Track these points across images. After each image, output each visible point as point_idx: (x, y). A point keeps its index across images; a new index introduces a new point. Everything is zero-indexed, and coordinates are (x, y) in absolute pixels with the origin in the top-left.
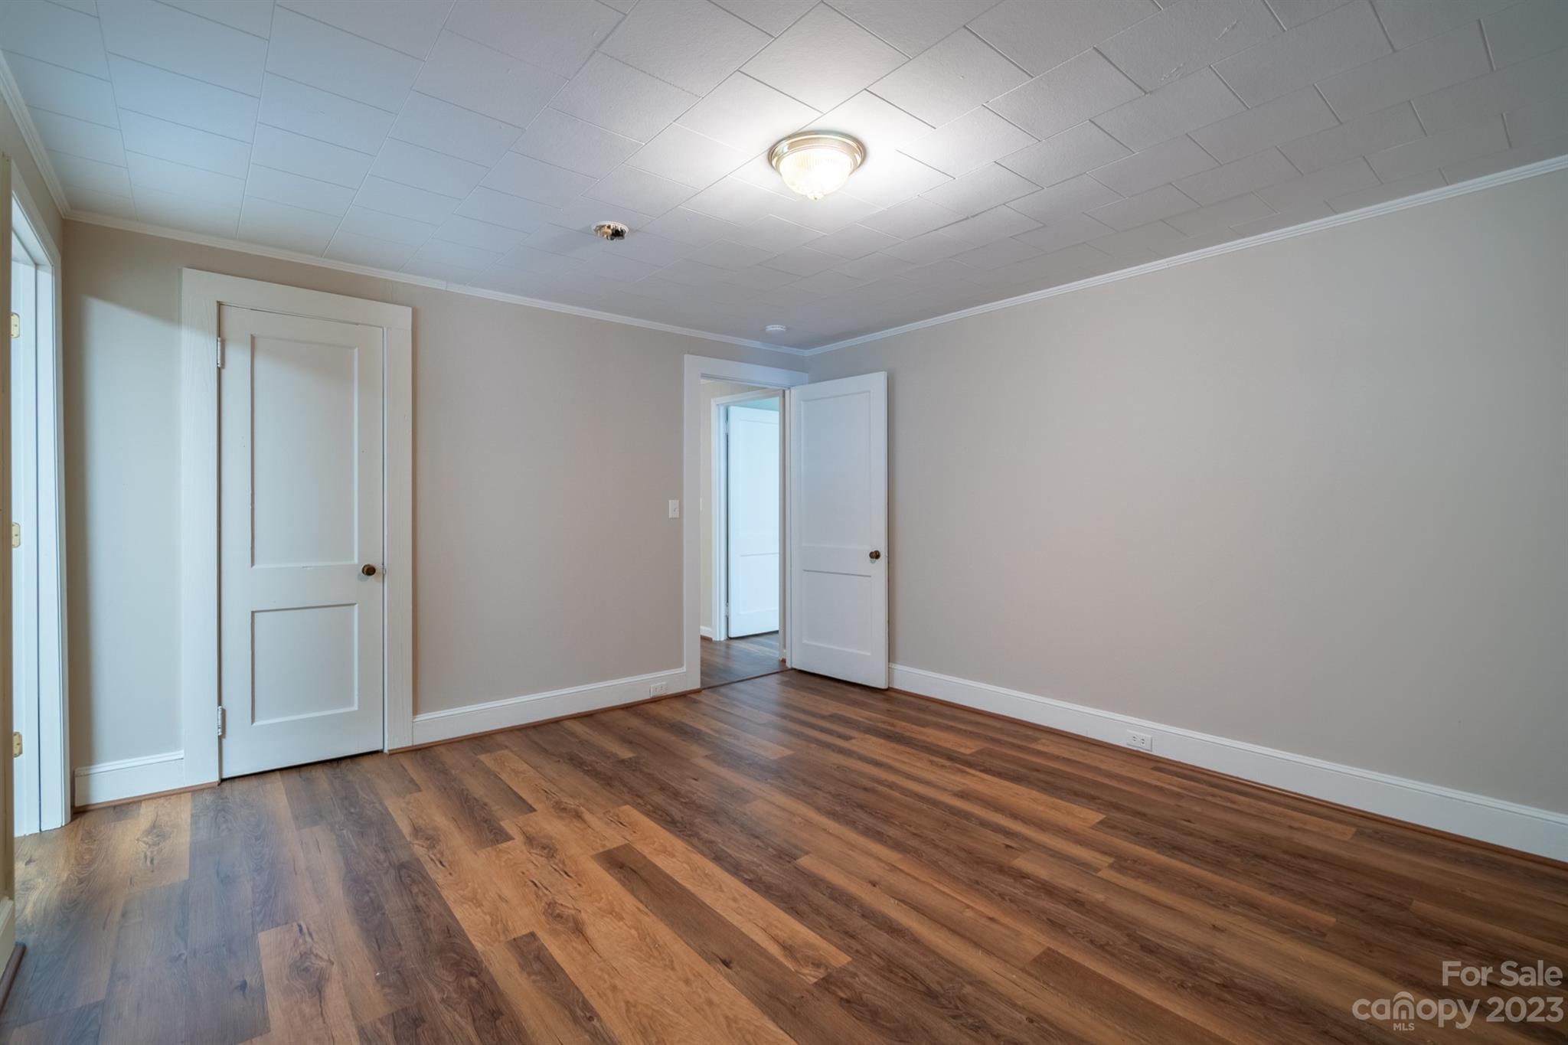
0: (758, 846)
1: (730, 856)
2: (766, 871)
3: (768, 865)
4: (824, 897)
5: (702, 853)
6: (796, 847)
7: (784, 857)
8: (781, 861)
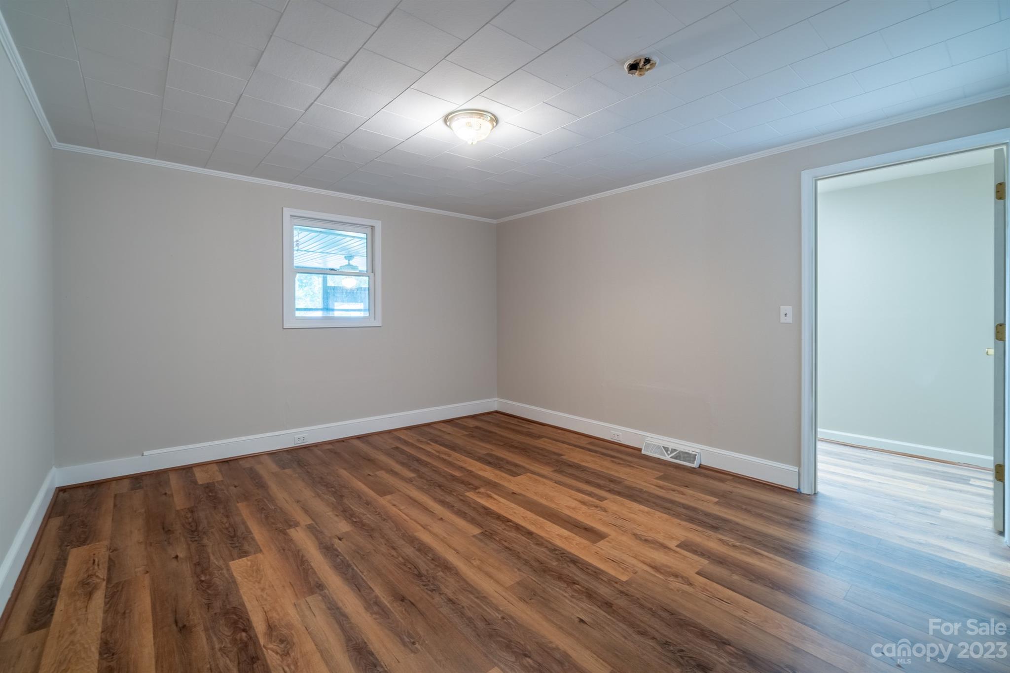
0: (506, 541)
1: (522, 535)
2: (500, 526)
3: (499, 529)
4: (469, 513)
5: (542, 538)
6: (481, 540)
7: (490, 534)
8: (491, 532)
